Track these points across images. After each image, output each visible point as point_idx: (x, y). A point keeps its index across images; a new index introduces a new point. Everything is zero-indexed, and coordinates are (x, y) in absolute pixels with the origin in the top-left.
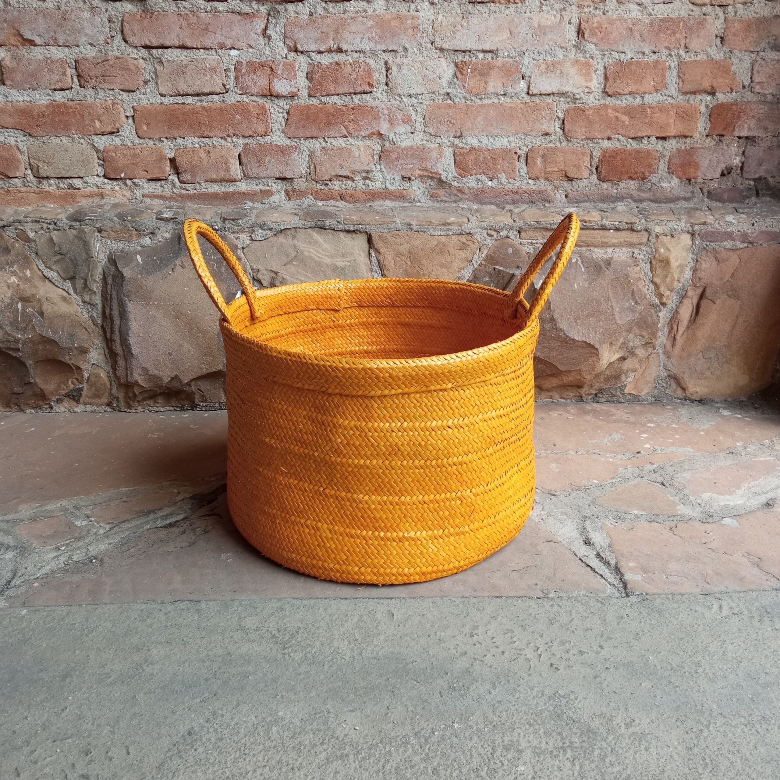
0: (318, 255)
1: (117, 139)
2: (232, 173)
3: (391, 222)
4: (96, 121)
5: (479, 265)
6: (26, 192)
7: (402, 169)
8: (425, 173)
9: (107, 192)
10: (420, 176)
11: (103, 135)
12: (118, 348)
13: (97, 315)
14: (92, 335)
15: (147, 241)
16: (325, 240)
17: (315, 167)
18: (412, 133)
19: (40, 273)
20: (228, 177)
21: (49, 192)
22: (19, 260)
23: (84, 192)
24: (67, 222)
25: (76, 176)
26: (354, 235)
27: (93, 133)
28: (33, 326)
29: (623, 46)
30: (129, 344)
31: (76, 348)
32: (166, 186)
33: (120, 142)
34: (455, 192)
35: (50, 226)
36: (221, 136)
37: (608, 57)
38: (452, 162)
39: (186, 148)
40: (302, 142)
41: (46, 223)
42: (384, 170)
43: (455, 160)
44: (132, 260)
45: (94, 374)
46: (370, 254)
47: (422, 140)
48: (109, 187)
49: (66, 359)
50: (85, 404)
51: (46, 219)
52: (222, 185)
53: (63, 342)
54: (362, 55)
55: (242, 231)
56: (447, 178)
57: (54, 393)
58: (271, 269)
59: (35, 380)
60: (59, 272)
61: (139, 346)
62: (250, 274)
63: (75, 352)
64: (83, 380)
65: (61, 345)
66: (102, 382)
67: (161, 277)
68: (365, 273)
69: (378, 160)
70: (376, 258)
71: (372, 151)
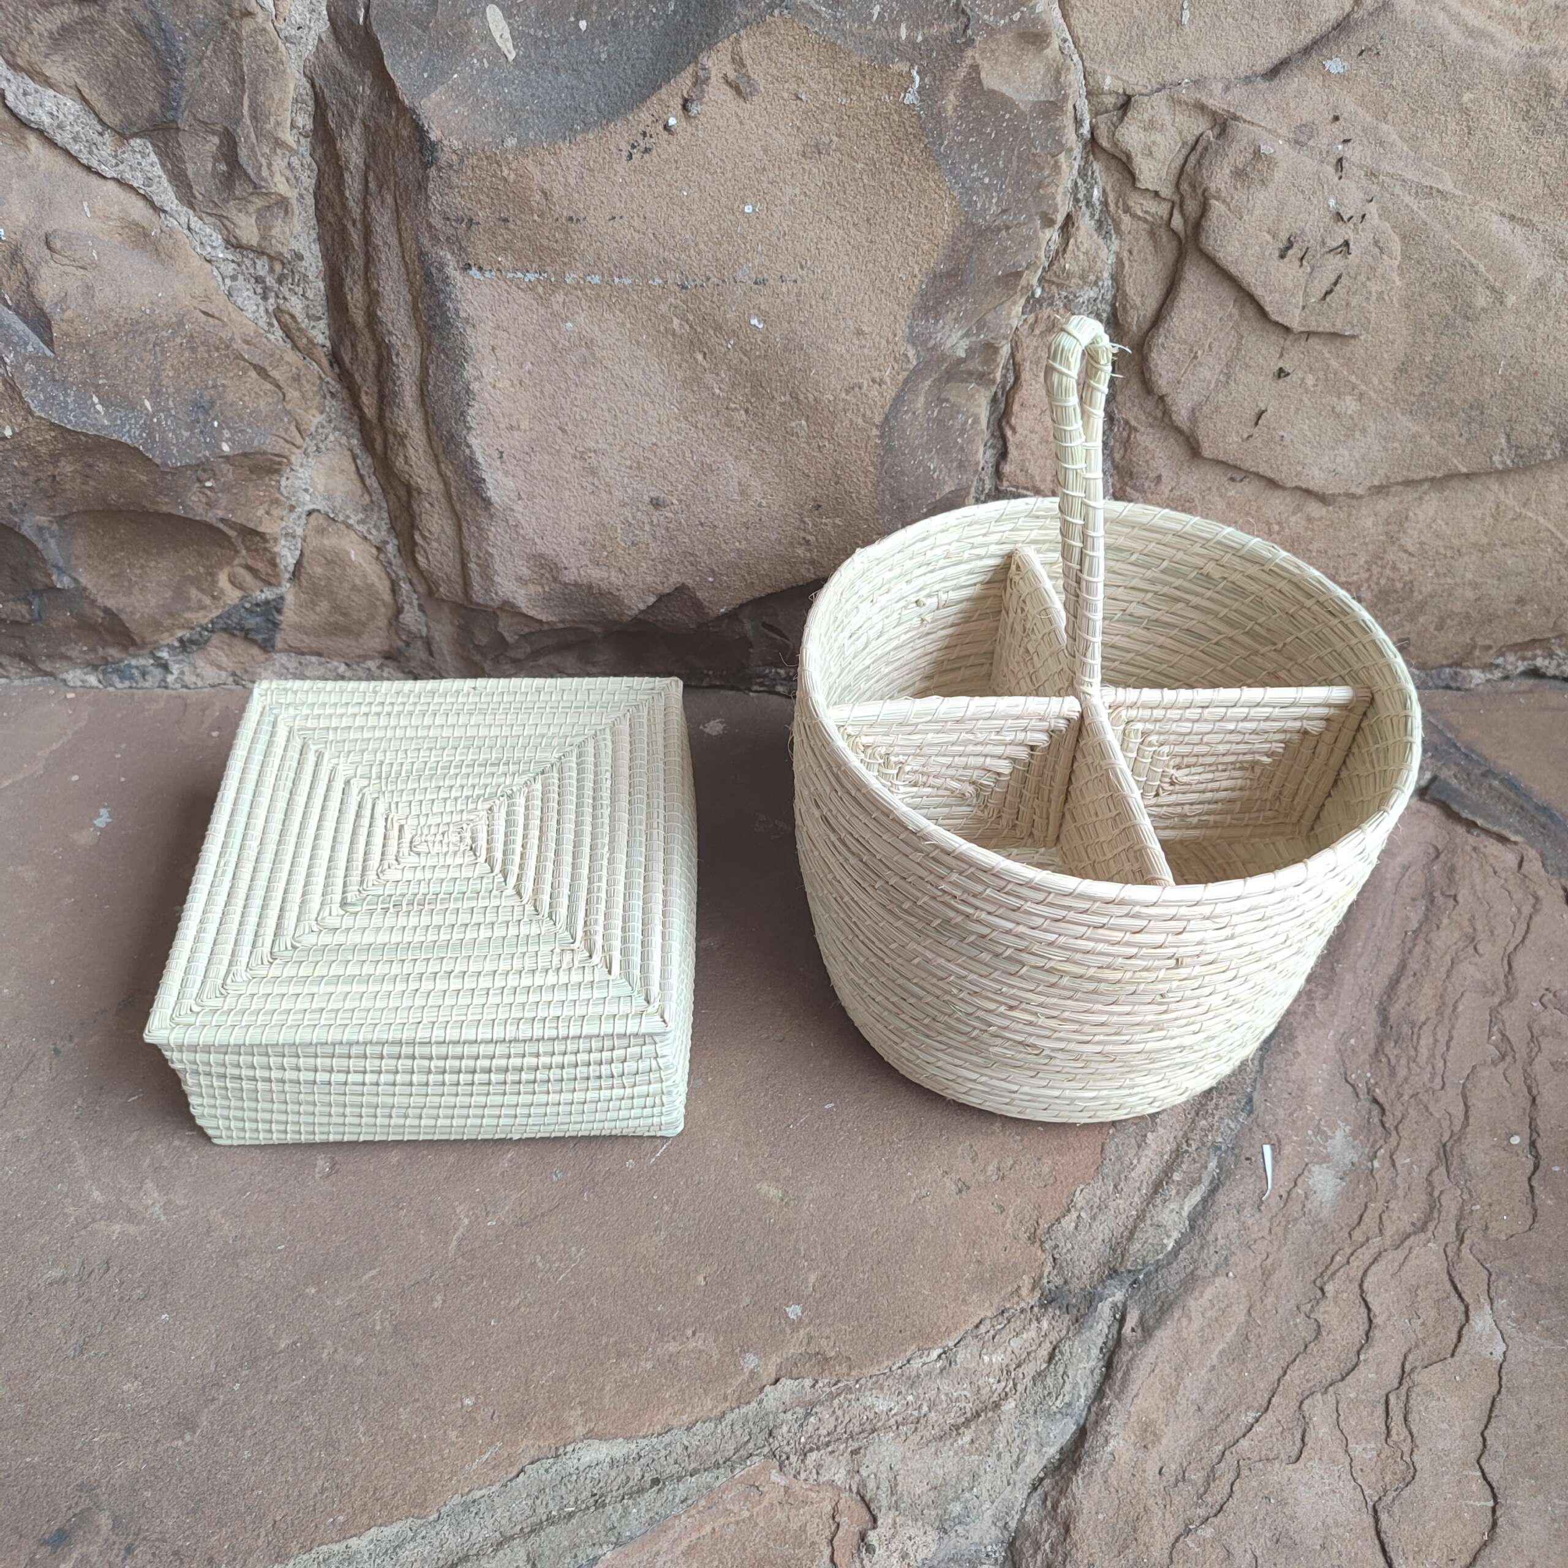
12: (417, 464)
13: (306, 306)
14: (293, 394)
30: (472, 460)
31: (227, 458)
45: (319, 550)
49: (193, 506)
50: (298, 652)
53: (165, 443)
57: (168, 622)
58: (1204, 99)
59: (75, 580)
60: (86, 91)
61: (519, 472)
62: (1078, 122)
63: (228, 473)
64: (277, 575)
65: (158, 461)
66: (357, 581)
67: (625, 147)
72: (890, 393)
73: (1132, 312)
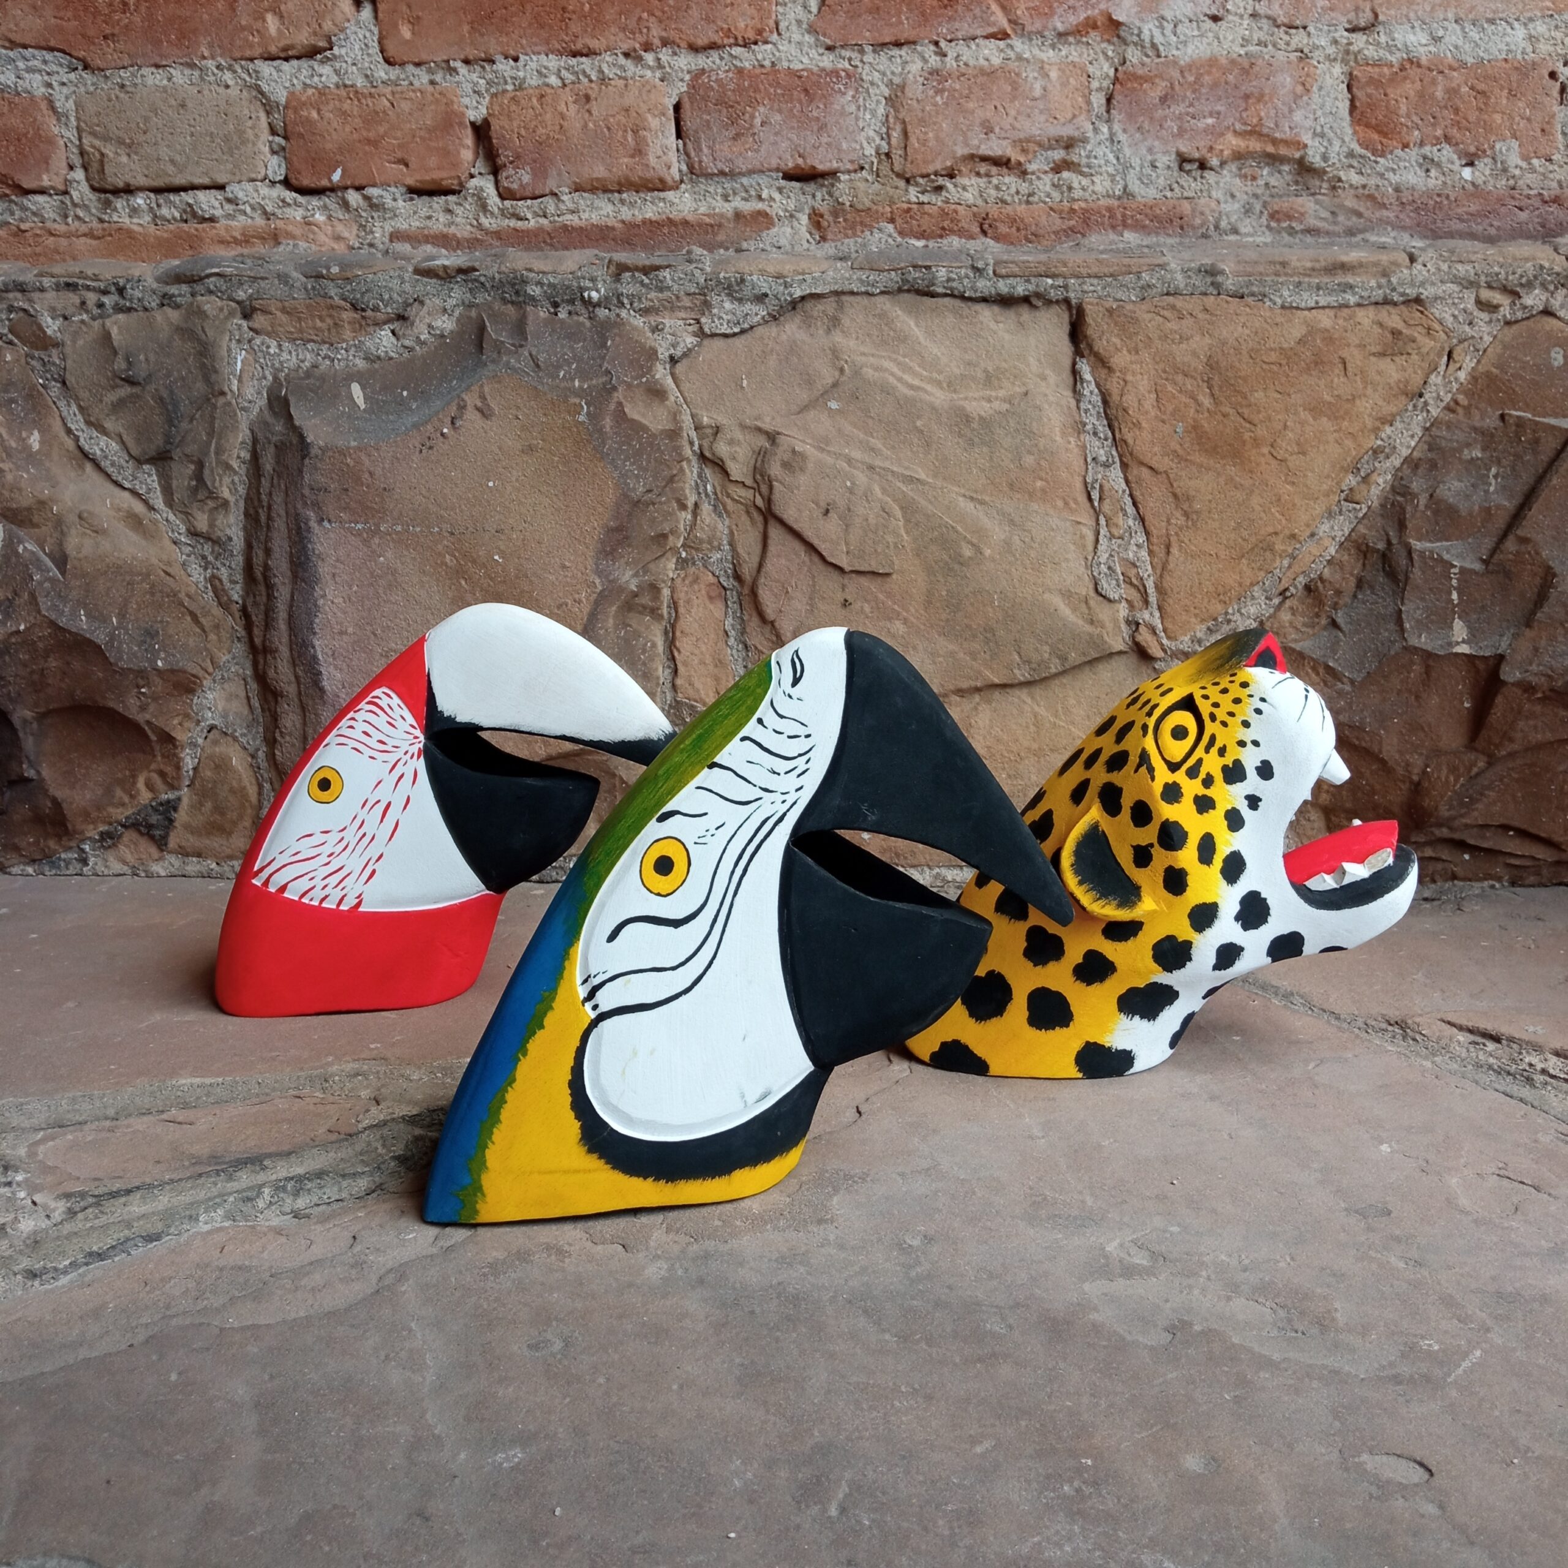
0: (907, 378)
1: (326, 70)
2: (652, 161)
3: (1152, 268)
4: (270, 17)
5: (1448, 409)
6: (68, 235)
7: (1181, 132)
8: (1255, 145)
9: (290, 228)
10: (1239, 156)
11: (287, 59)
12: (282, 672)
13: (230, 573)
14: (212, 637)
15: (384, 341)
16: (930, 334)
17: (905, 134)
18: (1215, 19)
19: (70, 443)
20: (640, 171)
21: (130, 233)
22: (12, 401)
23: (228, 229)
24: (155, 285)
25: (206, 181)
26: (1025, 313)
27: (258, 51)
28: (33, 596)
30: (315, 658)
31: (160, 672)
32: (459, 210)
33: (335, 79)
34: (1350, 203)
35: (106, 300)
36: (625, 47)
38: (1344, 106)
39: (520, 88)
40: (869, 57)
41: (94, 289)
42: (1122, 137)
43: (1352, 101)
44: (336, 396)
45: (210, 757)
46: (1075, 373)
47: (1246, 41)
48: (298, 214)
49: (131, 706)
50: (184, 853)
51: (96, 278)
52: (622, 202)
53: (119, 650)
55: (672, 306)
56: (1325, 158)
57: (94, 814)
58: (759, 424)
59: (38, 773)
60: (125, 437)
61: (344, 666)
62: (691, 443)
63: (159, 686)
64: (179, 778)
65: (112, 660)
66: (234, 783)
67: (419, 446)
68: (1058, 438)
69: (1103, 109)
70: (1098, 385)
71: (1084, 79)
72: (586, 609)
73: (744, 565)
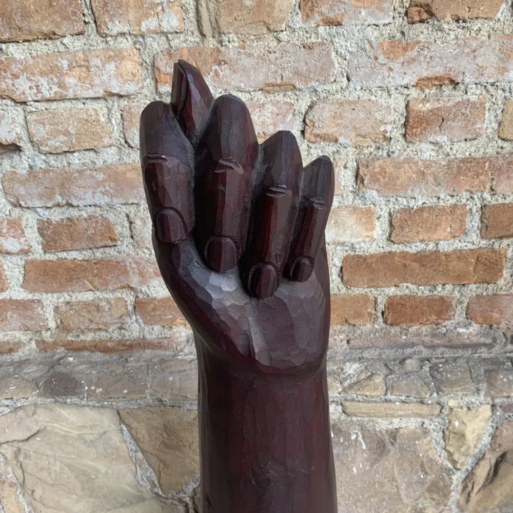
16: (69, 413)
29: (413, 191)
37: (394, 203)
42: (140, 320)
54: (98, 209)
68: (119, 444)
69: (133, 310)
70: (128, 431)
71: (124, 303)
73: (19, 478)
